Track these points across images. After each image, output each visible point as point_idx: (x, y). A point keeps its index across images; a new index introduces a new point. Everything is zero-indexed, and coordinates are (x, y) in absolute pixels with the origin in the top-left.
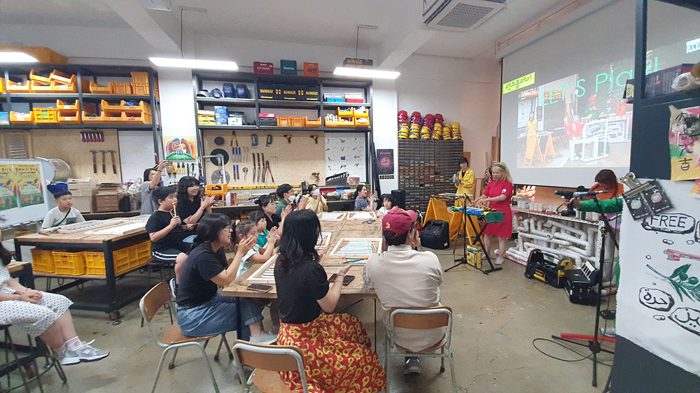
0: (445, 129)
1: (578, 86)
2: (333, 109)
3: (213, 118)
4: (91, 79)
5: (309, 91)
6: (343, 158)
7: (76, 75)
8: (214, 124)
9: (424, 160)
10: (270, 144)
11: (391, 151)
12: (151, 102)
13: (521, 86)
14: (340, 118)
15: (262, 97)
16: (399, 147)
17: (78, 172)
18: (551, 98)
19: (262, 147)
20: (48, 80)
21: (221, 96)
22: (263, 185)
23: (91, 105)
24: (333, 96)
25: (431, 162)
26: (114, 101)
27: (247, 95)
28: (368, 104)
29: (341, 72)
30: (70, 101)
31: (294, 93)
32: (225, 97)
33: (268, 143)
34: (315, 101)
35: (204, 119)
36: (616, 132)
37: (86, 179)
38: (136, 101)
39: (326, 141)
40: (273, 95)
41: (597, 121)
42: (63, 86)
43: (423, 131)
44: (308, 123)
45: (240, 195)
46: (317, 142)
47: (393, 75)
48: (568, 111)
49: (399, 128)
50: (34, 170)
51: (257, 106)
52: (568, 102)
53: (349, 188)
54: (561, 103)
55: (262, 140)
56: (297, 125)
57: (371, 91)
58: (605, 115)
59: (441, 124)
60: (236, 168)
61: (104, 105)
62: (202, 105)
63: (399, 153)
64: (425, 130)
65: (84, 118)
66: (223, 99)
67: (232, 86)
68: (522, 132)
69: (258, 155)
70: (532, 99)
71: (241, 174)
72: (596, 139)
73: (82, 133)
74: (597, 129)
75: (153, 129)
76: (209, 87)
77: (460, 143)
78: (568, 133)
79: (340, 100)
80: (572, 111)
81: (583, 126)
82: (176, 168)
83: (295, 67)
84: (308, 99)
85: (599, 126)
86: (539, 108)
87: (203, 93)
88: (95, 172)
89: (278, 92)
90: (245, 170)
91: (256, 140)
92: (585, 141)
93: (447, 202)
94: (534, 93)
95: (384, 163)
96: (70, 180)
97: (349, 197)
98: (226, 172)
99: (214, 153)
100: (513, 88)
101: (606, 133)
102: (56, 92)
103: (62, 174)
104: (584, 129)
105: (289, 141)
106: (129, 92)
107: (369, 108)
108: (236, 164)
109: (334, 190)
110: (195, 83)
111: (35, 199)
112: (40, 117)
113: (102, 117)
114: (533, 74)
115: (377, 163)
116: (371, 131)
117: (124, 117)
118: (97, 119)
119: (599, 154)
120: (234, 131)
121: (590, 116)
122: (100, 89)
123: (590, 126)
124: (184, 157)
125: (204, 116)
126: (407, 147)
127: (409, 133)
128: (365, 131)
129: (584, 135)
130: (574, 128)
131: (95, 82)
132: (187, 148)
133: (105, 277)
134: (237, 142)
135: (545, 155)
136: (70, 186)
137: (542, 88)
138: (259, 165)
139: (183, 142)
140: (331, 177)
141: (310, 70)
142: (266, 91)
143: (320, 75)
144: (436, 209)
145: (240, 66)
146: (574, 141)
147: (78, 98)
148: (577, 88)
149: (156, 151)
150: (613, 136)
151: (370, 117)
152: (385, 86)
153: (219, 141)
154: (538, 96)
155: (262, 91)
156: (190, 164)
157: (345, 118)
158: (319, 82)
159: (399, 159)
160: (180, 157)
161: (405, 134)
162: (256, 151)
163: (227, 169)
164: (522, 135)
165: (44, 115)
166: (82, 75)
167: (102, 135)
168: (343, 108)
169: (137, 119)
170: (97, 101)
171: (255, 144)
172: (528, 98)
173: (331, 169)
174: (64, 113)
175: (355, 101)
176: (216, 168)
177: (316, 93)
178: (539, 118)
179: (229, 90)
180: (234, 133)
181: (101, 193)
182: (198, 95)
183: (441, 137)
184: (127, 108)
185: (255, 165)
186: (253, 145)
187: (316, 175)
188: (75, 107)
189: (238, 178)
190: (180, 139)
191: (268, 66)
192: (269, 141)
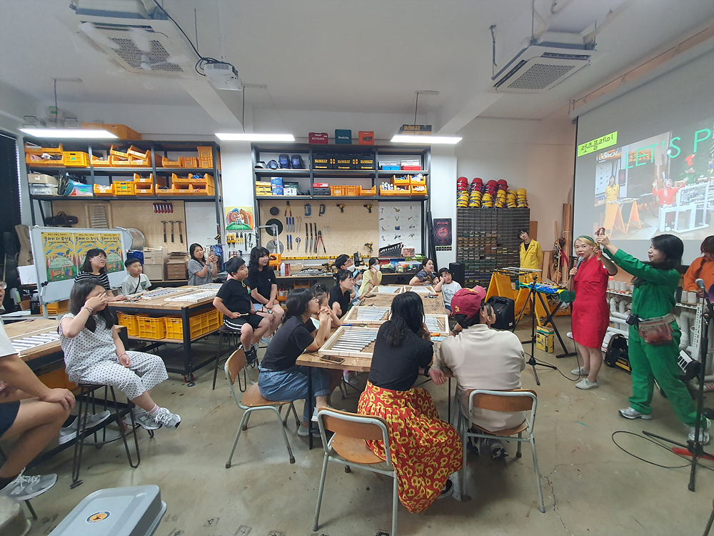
0: (509, 196)
1: (672, 145)
2: (389, 177)
3: (268, 189)
4: (162, 154)
5: (363, 160)
6: (398, 228)
7: (150, 150)
8: (270, 195)
9: (485, 230)
10: (323, 213)
11: (449, 221)
12: (214, 174)
13: (600, 147)
14: (395, 186)
15: (317, 167)
16: (458, 216)
17: (150, 242)
18: (636, 160)
19: (315, 218)
20: (126, 155)
21: (277, 167)
22: (315, 255)
23: (163, 178)
24: (388, 164)
25: (493, 232)
26: (182, 174)
27: (301, 166)
28: (425, 171)
29: (398, 139)
30: (145, 175)
31: (349, 162)
32: (281, 168)
33: (321, 213)
34: (369, 170)
35: (261, 189)
37: (159, 248)
38: (201, 173)
39: (380, 210)
40: (327, 164)
41: (695, 186)
42: (139, 161)
43: (484, 199)
44: (362, 192)
45: (293, 265)
46: (370, 212)
47: (454, 140)
48: (658, 174)
49: (458, 196)
50: (116, 239)
51: (311, 176)
52: (658, 164)
53: (403, 260)
54: (650, 166)
55: (315, 209)
56: (351, 194)
57: (429, 158)
58: (706, 178)
59: (505, 190)
60: (289, 238)
61: (174, 178)
62: (259, 176)
63: (458, 223)
64: (486, 197)
65: (157, 191)
66: (279, 170)
67: (288, 157)
68: (600, 198)
69: (311, 225)
70: (613, 161)
71: (294, 243)
72: (693, 207)
73: (155, 204)
74: (695, 195)
75: (216, 200)
76: (266, 159)
77: (526, 211)
78: (658, 199)
79: (395, 167)
80: (663, 174)
81: (676, 191)
82: (235, 238)
83: (350, 137)
84: (362, 168)
85: (697, 192)
86: (622, 172)
87: (260, 165)
88: (165, 241)
89: (333, 161)
90: (298, 240)
91: (310, 210)
92: (679, 208)
93: (511, 277)
94: (616, 154)
95: (441, 233)
96: (145, 249)
97: (404, 269)
98: (280, 242)
99: (269, 223)
100: (591, 150)
101: (706, 200)
102: (133, 166)
103: (138, 243)
104: (678, 195)
105: (342, 211)
106: (196, 166)
107: (426, 175)
108: (289, 234)
109: (388, 261)
110: (253, 155)
111: (117, 267)
112: (120, 189)
113: (172, 190)
114: (615, 134)
115: (434, 233)
116: (428, 199)
117: (191, 190)
118: (168, 191)
119: (697, 224)
120: (288, 201)
121: (686, 179)
122: (171, 163)
123: (686, 191)
124: (243, 226)
125: (261, 187)
126: (466, 216)
127: (469, 201)
128: (422, 199)
129: (678, 202)
130: (666, 193)
131: (166, 156)
132: (245, 218)
133: (182, 342)
134: (290, 212)
135: (628, 225)
136: (145, 255)
137: (626, 149)
138: (312, 235)
139: (242, 212)
140: (385, 248)
141: (365, 139)
142: (320, 161)
143: (376, 143)
144: (499, 284)
145: (296, 138)
146: (665, 209)
147: (152, 172)
148: (669, 148)
149: (218, 221)
151: (428, 185)
152: (444, 152)
153: (275, 211)
154: (620, 158)
155: (316, 161)
156: (248, 234)
157: (401, 186)
158: (374, 150)
159: (458, 229)
160: (239, 227)
161: (466, 203)
162: (308, 221)
163: (281, 239)
164: (600, 203)
165: (123, 187)
166: (155, 150)
167: (172, 207)
168: (399, 176)
169: (202, 191)
170: (168, 174)
171: (308, 214)
172: (608, 160)
173: (384, 240)
174: (141, 186)
175: (412, 168)
176: (271, 238)
177: (371, 162)
178: (621, 183)
179: (284, 161)
180: (288, 204)
181: (171, 262)
182: (256, 167)
183: (505, 205)
184: (194, 180)
185: (307, 235)
186: (306, 215)
187: (369, 246)
188: (150, 180)
189: (291, 248)
190: (239, 209)
191: (322, 137)
192: (322, 211)
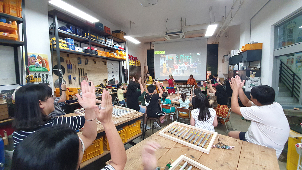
3: (65, 45)
5: (108, 40)
6: (113, 72)
8: (67, 49)
10: (87, 63)
13: (161, 53)
14: (118, 55)
15: (92, 38)
16: (129, 68)
18: (170, 58)
19: (83, 66)
25: (136, 74)
28: (125, 51)
34: (110, 45)
36: (185, 68)
40: (96, 38)
44: (110, 55)
46: (105, 64)
49: (129, 61)
52: (174, 60)
54: (173, 60)
55: (83, 61)
58: (182, 64)
59: (137, 60)
60: (70, 77)
63: (129, 71)
64: (134, 62)
66: (73, 35)
71: (73, 81)
72: (181, 69)
79: (117, 47)
81: (178, 66)
82: (34, 78)
83: (103, 27)
86: (167, 60)
91: (80, 61)
92: (179, 70)
94: (165, 56)
99: (56, 67)
105: (95, 63)
108: (70, 74)
109: (111, 87)
114: (164, 51)
121: (179, 64)
123: (180, 66)
124: (41, 69)
129: (178, 68)
130: (176, 66)
132: (42, 62)
134: (70, 61)
137: (167, 56)
138: (82, 75)
139: (39, 58)
140: (110, 81)
141: (108, 31)
146: (176, 70)
148: (176, 57)
150: (184, 69)
155: (91, 35)
156: (45, 74)
157: (120, 55)
159: (129, 73)
162: (80, 67)
163: (64, 78)
164: (162, 67)
168: (119, 51)
169: (10, 35)
171: (80, 63)
172: (163, 57)
173: (109, 77)
175: (122, 48)
177: (111, 42)
178: (167, 63)
180: (68, 55)
185: (80, 75)
186: (78, 63)
187: (106, 80)
189: (71, 84)
190: (37, 56)
192: (86, 62)
